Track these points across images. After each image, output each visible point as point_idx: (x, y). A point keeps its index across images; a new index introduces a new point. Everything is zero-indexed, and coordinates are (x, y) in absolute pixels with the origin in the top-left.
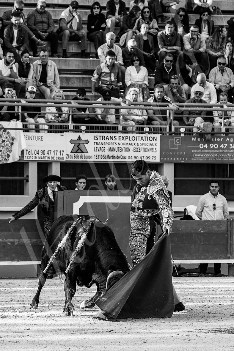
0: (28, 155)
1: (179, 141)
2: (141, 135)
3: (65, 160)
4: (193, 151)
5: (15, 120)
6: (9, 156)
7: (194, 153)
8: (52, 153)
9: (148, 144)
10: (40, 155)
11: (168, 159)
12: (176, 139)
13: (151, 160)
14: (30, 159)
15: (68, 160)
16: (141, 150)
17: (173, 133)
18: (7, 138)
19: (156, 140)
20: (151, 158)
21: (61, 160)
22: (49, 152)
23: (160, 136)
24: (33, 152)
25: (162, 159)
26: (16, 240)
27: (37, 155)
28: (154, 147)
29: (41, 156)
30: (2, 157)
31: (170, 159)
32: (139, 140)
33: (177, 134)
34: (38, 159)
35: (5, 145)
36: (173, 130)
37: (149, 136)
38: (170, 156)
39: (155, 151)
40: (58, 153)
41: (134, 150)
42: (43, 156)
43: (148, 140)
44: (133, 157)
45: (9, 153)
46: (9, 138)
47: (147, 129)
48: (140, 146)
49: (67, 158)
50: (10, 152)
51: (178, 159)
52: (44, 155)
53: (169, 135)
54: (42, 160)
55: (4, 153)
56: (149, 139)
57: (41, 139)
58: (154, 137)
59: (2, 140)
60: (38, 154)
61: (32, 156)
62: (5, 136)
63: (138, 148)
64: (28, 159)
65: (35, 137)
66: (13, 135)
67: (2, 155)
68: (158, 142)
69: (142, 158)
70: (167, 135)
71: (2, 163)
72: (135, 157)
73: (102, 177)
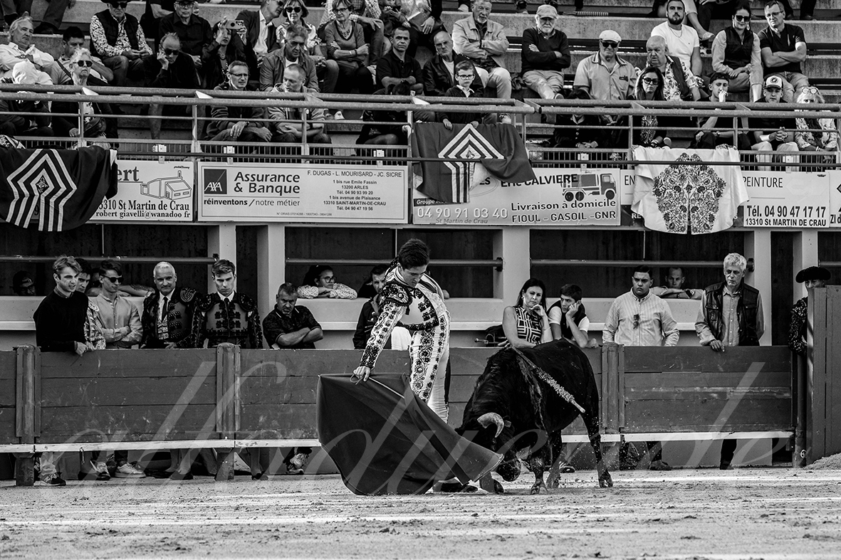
0: (752, 217)
3: (827, 226)
5: (724, 145)
6: (712, 219)
8: (801, 212)
10: (776, 217)
14: (756, 225)
15: (833, 225)
18: (707, 182)
21: (820, 226)
22: (796, 210)
24: (762, 211)
26: (728, 388)
27: (770, 217)
29: (779, 218)
30: (699, 222)
34: (772, 225)
35: (705, 196)
40: (814, 213)
42: (782, 218)
45: (712, 213)
46: (711, 181)
49: (831, 222)
50: (715, 210)
52: (785, 216)
54: (780, 226)
55: (702, 213)
57: (777, 183)
59: (698, 187)
61: (759, 218)
62: (704, 177)
64: (752, 225)
65: (765, 180)
66: (720, 176)
67: (698, 218)
71: (698, 233)
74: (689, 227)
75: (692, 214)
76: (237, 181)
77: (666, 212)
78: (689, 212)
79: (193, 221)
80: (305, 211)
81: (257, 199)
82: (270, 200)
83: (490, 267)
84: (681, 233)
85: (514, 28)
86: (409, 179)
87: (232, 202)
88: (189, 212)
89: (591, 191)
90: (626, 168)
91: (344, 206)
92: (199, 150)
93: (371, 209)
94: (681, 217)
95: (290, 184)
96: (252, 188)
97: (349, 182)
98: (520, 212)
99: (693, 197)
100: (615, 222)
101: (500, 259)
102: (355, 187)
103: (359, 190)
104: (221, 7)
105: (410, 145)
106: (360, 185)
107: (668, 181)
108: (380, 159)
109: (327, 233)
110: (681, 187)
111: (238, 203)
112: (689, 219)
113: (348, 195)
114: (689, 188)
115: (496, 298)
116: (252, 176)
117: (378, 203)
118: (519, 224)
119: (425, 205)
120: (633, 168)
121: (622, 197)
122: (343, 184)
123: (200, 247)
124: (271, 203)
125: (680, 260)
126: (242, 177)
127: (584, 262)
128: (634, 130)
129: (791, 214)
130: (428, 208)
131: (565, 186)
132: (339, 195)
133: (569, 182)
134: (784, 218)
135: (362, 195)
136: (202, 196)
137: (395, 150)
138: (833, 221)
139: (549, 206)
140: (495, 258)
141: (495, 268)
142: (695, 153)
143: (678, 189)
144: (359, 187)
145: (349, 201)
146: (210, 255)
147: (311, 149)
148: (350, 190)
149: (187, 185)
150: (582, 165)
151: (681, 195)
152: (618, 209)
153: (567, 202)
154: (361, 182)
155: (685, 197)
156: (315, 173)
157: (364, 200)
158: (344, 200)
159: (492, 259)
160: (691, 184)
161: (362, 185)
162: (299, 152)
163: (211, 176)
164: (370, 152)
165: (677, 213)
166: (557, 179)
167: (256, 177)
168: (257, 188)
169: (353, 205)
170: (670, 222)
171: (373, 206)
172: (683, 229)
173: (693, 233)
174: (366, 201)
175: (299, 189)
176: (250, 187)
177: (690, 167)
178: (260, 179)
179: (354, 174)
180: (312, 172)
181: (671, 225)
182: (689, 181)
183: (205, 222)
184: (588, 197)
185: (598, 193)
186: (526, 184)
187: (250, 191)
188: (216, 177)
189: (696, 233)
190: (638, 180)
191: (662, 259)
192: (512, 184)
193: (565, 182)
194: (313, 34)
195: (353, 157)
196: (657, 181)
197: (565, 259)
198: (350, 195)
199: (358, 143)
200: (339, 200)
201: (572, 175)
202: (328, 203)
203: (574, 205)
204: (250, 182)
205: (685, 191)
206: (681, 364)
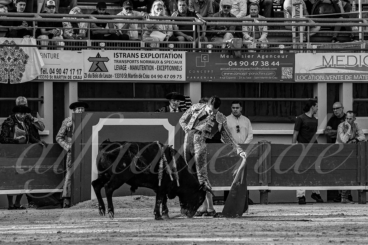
0: (43, 74)
1: (206, 58)
2: (165, 52)
3: (82, 79)
4: (221, 69)
5: (28, 36)
6: (21, 75)
7: (222, 71)
8: (69, 72)
9: (173, 62)
10: (55, 74)
11: (195, 77)
12: (203, 56)
13: (177, 79)
14: (45, 79)
15: (86, 79)
16: (165, 68)
17: (200, 50)
18: (19, 56)
19: (181, 58)
20: (177, 77)
21: (78, 79)
22: (66, 71)
23: (186, 52)
24: (48, 71)
25: (188, 77)
26: (30, 166)
27: (52, 74)
28: (180, 65)
29: (57, 75)
30: (14, 77)
31: (196, 78)
32: (163, 58)
33: (204, 51)
34: (53, 79)
35: (17, 63)
36: (200, 46)
37: (174, 53)
38: (196, 75)
39: (181, 69)
40: (76, 72)
41: (158, 68)
42: (59, 75)
43: (172, 58)
44: (157, 76)
45: (21, 72)
46: (21, 55)
47: (172, 46)
48: (163, 64)
49: (85, 77)
50: (23, 71)
51: (205, 78)
52: (60, 74)
53: (196, 51)
54: (58, 79)
55: (16, 73)
56: (173, 56)
57: (56, 56)
58: (179, 54)
59: (14, 58)
60: (54, 73)
61: (47, 75)
62: (17, 53)
63: (162, 66)
64: (43, 79)
65: (50, 55)
66: (26, 53)
67: (14, 75)
68: (184, 59)
69: (167, 76)
70: (194, 51)
71: (14, 83)
72: (159, 76)
73: (123, 97)
74: (9, 80)
78: (9, 72)
84: (5, 83)
94: (5, 74)
99: (11, 64)
110: (5, 58)
112: (9, 76)
114: (9, 59)
125: (4, 97)
129: (63, 73)
134: (60, 75)
138: (86, 76)
142: (12, 40)
143: (3, 59)
151: (5, 63)
155: (7, 63)
160: (10, 57)
165: (3, 72)
172: (6, 81)
173: (11, 83)
177: (9, 48)
182: (9, 55)
189: (12, 83)
205: (7, 60)
206: (5, 154)
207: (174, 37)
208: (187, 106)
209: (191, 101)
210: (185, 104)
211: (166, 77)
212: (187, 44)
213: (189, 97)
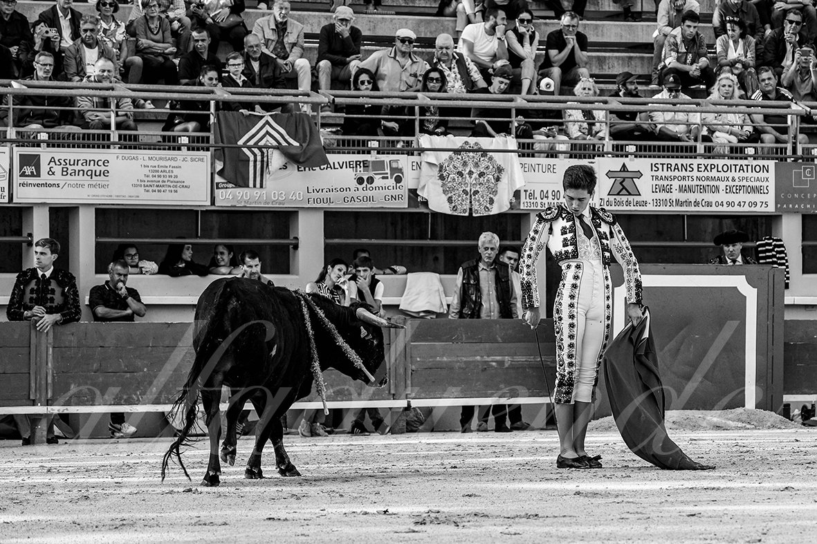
0: (528, 200)
1: (811, 172)
2: (739, 162)
5: (503, 134)
6: (492, 201)
9: (752, 179)
10: (550, 200)
11: (791, 206)
12: (805, 169)
13: (759, 209)
14: (532, 208)
16: (740, 190)
17: (800, 159)
18: (487, 168)
19: (768, 172)
20: (759, 204)
23: (776, 163)
24: (537, 195)
25: (779, 205)
26: (506, 357)
27: (545, 200)
28: (765, 184)
29: (553, 201)
30: (480, 204)
31: (793, 206)
32: (736, 172)
33: (808, 160)
35: (485, 181)
36: (800, 152)
37: (755, 163)
38: (793, 201)
39: (766, 191)
41: (727, 189)
42: (556, 201)
43: (752, 172)
44: (724, 203)
45: (492, 196)
46: (491, 167)
47: (750, 151)
48: (737, 183)
50: (494, 194)
51: (808, 206)
52: (558, 200)
53: (792, 161)
55: (483, 197)
56: (754, 169)
57: (551, 169)
58: (764, 166)
59: (479, 173)
60: (547, 197)
62: (484, 163)
63: (734, 186)
64: (528, 208)
65: (540, 166)
66: (499, 163)
67: (479, 201)
68: (771, 175)
69: (742, 204)
70: (789, 160)
71: (479, 215)
72: (729, 204)
73: (666, 240)
74: (471, 209)
75: (473, 197)
76: (51, 165)
77: (450, 195)
78: (471, 196)
79: (9, 203)
80: (114, 194)
81: (68, 182)
82: (82, 183)
83: (287, 246)
84: (464, 215)
85: (309, 25)
86: (212, 164)
87: (45, 185)
88: (4, 194)
89: (381, 176)
90: (412, 154)
91: (150, 189)
92: (14, 136)
93: (176, 191)
94: (463, 200)
95: (100, 168)
96: (65, 172)
97: (155, 167)
98: (315, 195)
99: (474, 182)
100: (403, 205)
101: (296, 238)
102: (161, 171)
103: (165, 174)
104: (36, 4)
105: (212, 132)
106: (166, 169)
107: (451, 166)
108: (184, 145)
109: (135, 214)
110: (463, 172)
111: (50, 185)
112: (471, 202)
113: (154, 179)
114: (471, 173)
115: (292, 274)
116: (64, 161)
117: (183, 186)
118: (314, 206)
119: (227, 188)
120: (420, 155)
121: (409, 181)
122: (150, 168)
123: (15, 226)
124: (82, 186)
125: (463, 239)
126: (55, 161)
127: (373, 241)
128: (420, 120)
130: (229, 190)
131: (356, 171)
132: (146, 179)
133: (360, 167)
135: (168, 178)
136: (17, 179)
137: (198, 137)
139: (342, 190)
140: (291, 237)
141: (291, 246)
143: (460, 174)
144: (164, 171)
145: (156, 184)
146: (25, 234)
147: (120, 136)
148: (157, 174)
149: (4, 169)
150: (372, 151)
151: (464, 180)
152: (405, 193)
153: (358, 186)
154: (167, 167)
155: (467, 181)
156: (124, 158)
157: (169, 183)
158: (151, 183)
159: (288, 238)
160: (472, 170)
161: (167, 169)
162: (109, 139)
163: (26, 160)
164: (175, 139)
165: (459, 196)
166: (349, 165)
167: (67, 162)
168: (69, 172)
169: (159, 188)
170: (453, 204)
171: (178, 189)
172: (465, 211)
173: (474, 215)
174: (172, 184)
175: (108, 172)
176: (63, 171)
177: (471, 154)
178: (72, 163)
179: (160, 159)
180: (120, 157)
181: (454, 207)
182: (471, 167)
183: (20, 203)
184: (378, 181)
185: (387, 178)
186: (320, 168)
187: (62, 175)
188: (30, 161)
189: (477, 215)
190: (424, 166)
191: (446, 239)
192: (307, 169)
193: (356, 167)
194: (122, 29)
195: (159, 144)
196: (441, 167)
197: (356, 238)
198: (156, 179)
199: (164, 130)
200: (146, 183)
201: (363, 161)
202: (135, 186)
203: (365, 189)
204: (62, 166)
205: (468, 176)
206: (464, 336)
207: (756, 137)
208: (778, 256)
209: (784, 247)
210: (774, 251)
211: (740, 206)
212: (777, 149)
213: (780, 240)
